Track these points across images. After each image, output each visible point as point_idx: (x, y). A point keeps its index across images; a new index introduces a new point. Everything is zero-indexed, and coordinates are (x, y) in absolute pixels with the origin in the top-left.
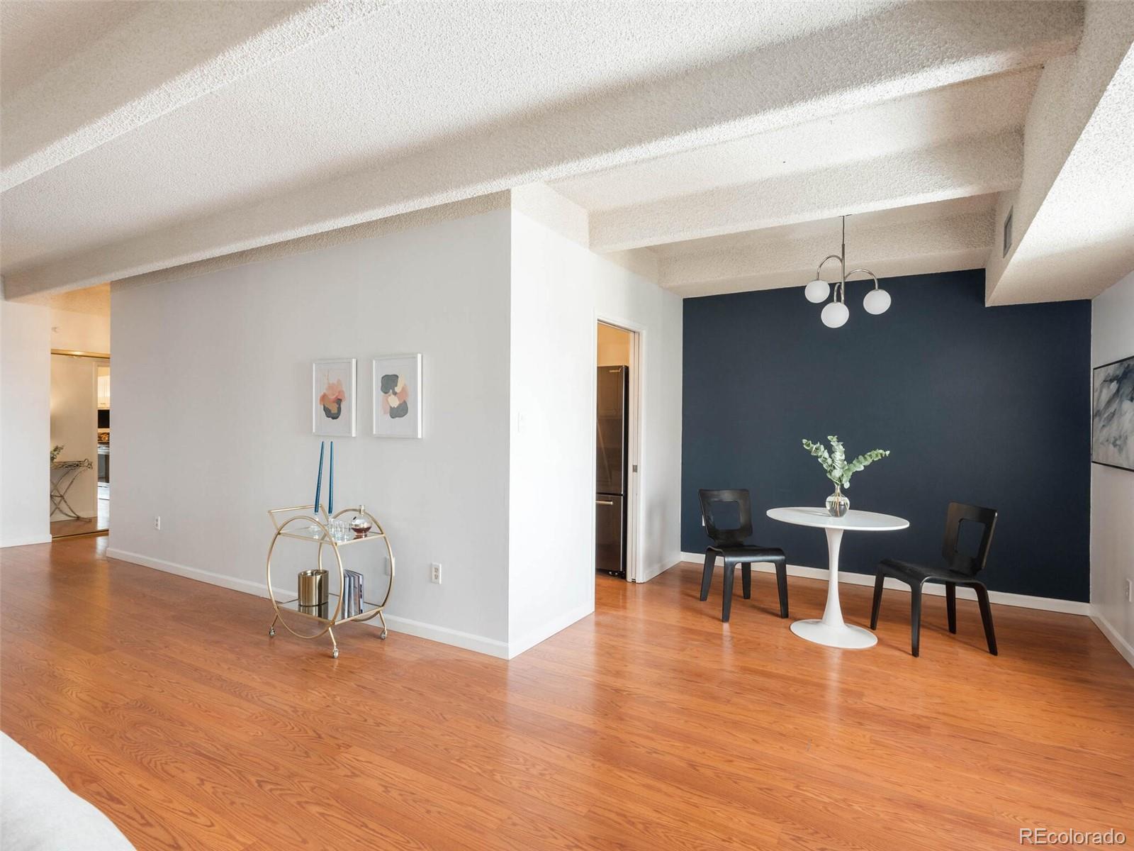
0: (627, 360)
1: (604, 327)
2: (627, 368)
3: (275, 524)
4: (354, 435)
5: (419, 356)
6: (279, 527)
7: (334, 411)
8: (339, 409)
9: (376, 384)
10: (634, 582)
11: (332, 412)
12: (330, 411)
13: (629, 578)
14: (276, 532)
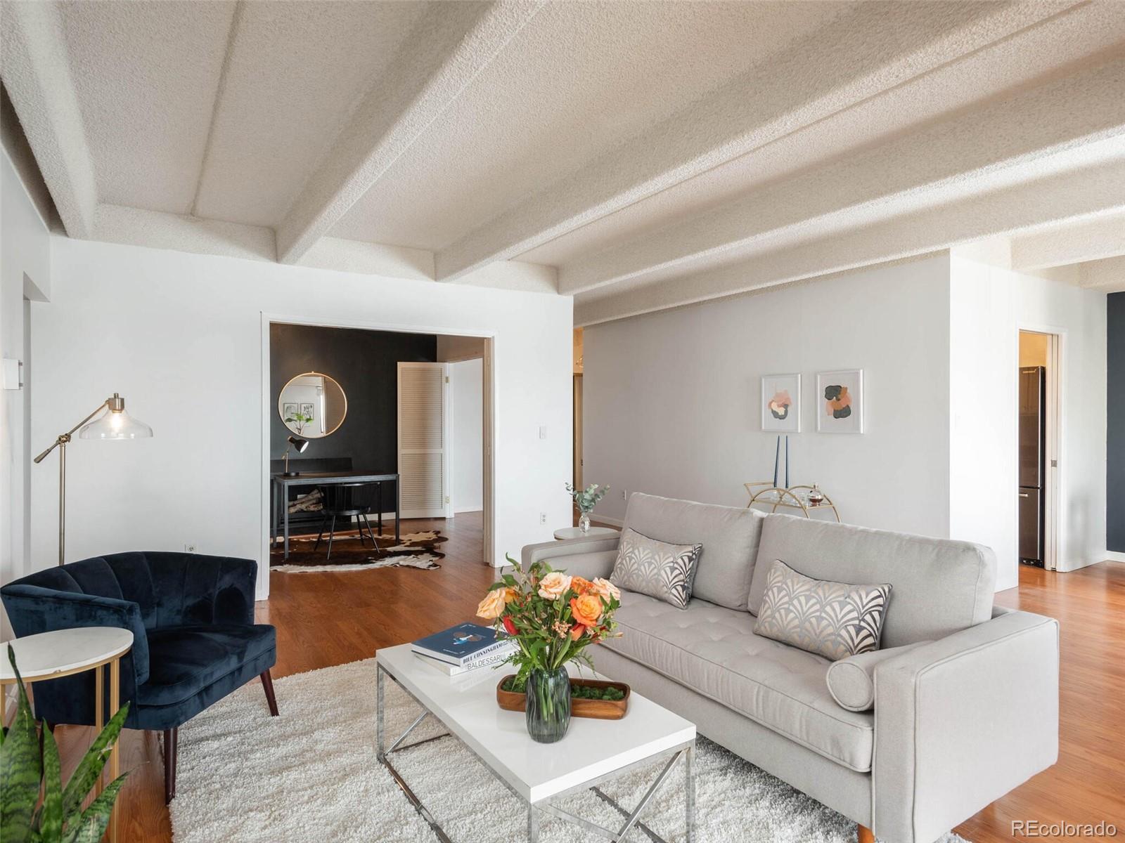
0: (1044, 361)
1: (1025, 335)
2: (1043, 369)
3: (751, 494)
4: (799, 431)
5: (861, 371)
6: (754, 495)
7: (781, 411)
8: (786, 412)
9: (821, 393)
10: (1054, 570)
11: (780, 414)
12: (778, 413)
13: (1048, 566)
14: (750, 499)
